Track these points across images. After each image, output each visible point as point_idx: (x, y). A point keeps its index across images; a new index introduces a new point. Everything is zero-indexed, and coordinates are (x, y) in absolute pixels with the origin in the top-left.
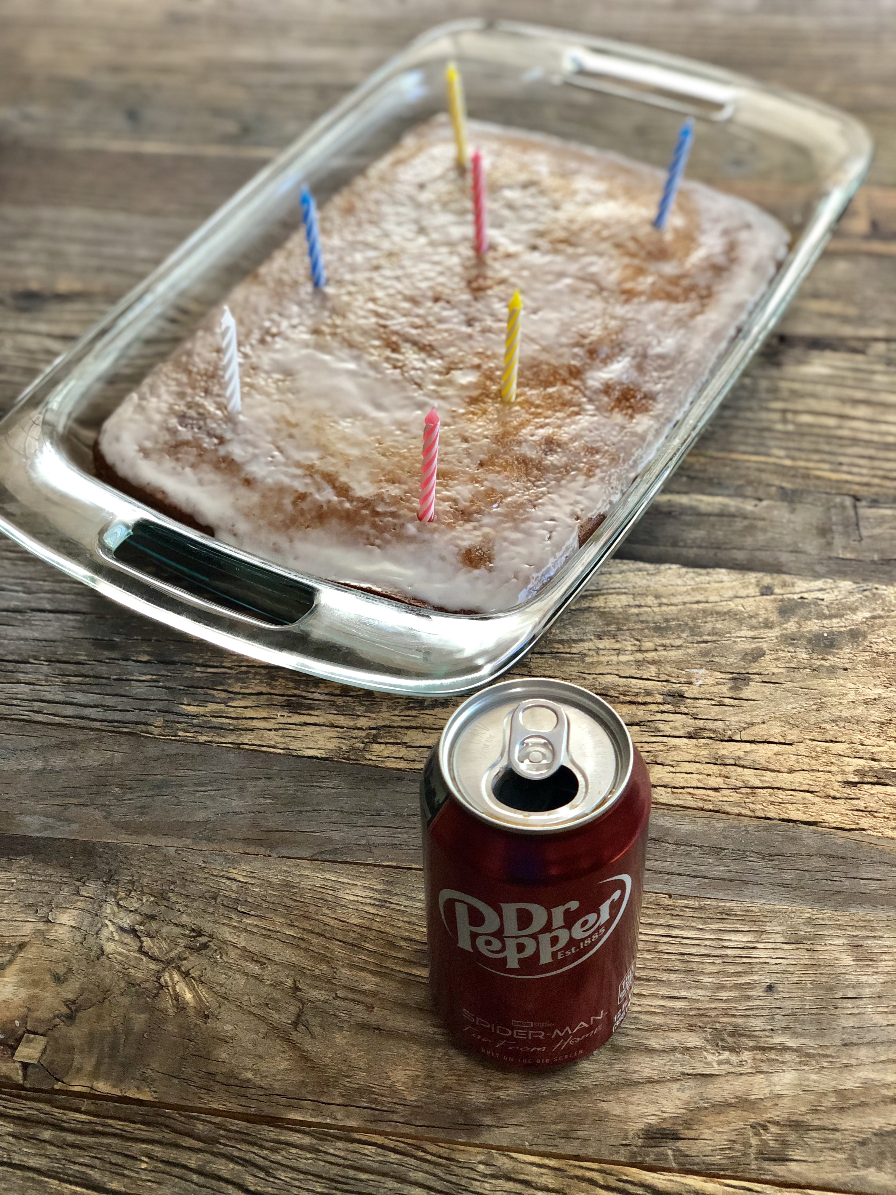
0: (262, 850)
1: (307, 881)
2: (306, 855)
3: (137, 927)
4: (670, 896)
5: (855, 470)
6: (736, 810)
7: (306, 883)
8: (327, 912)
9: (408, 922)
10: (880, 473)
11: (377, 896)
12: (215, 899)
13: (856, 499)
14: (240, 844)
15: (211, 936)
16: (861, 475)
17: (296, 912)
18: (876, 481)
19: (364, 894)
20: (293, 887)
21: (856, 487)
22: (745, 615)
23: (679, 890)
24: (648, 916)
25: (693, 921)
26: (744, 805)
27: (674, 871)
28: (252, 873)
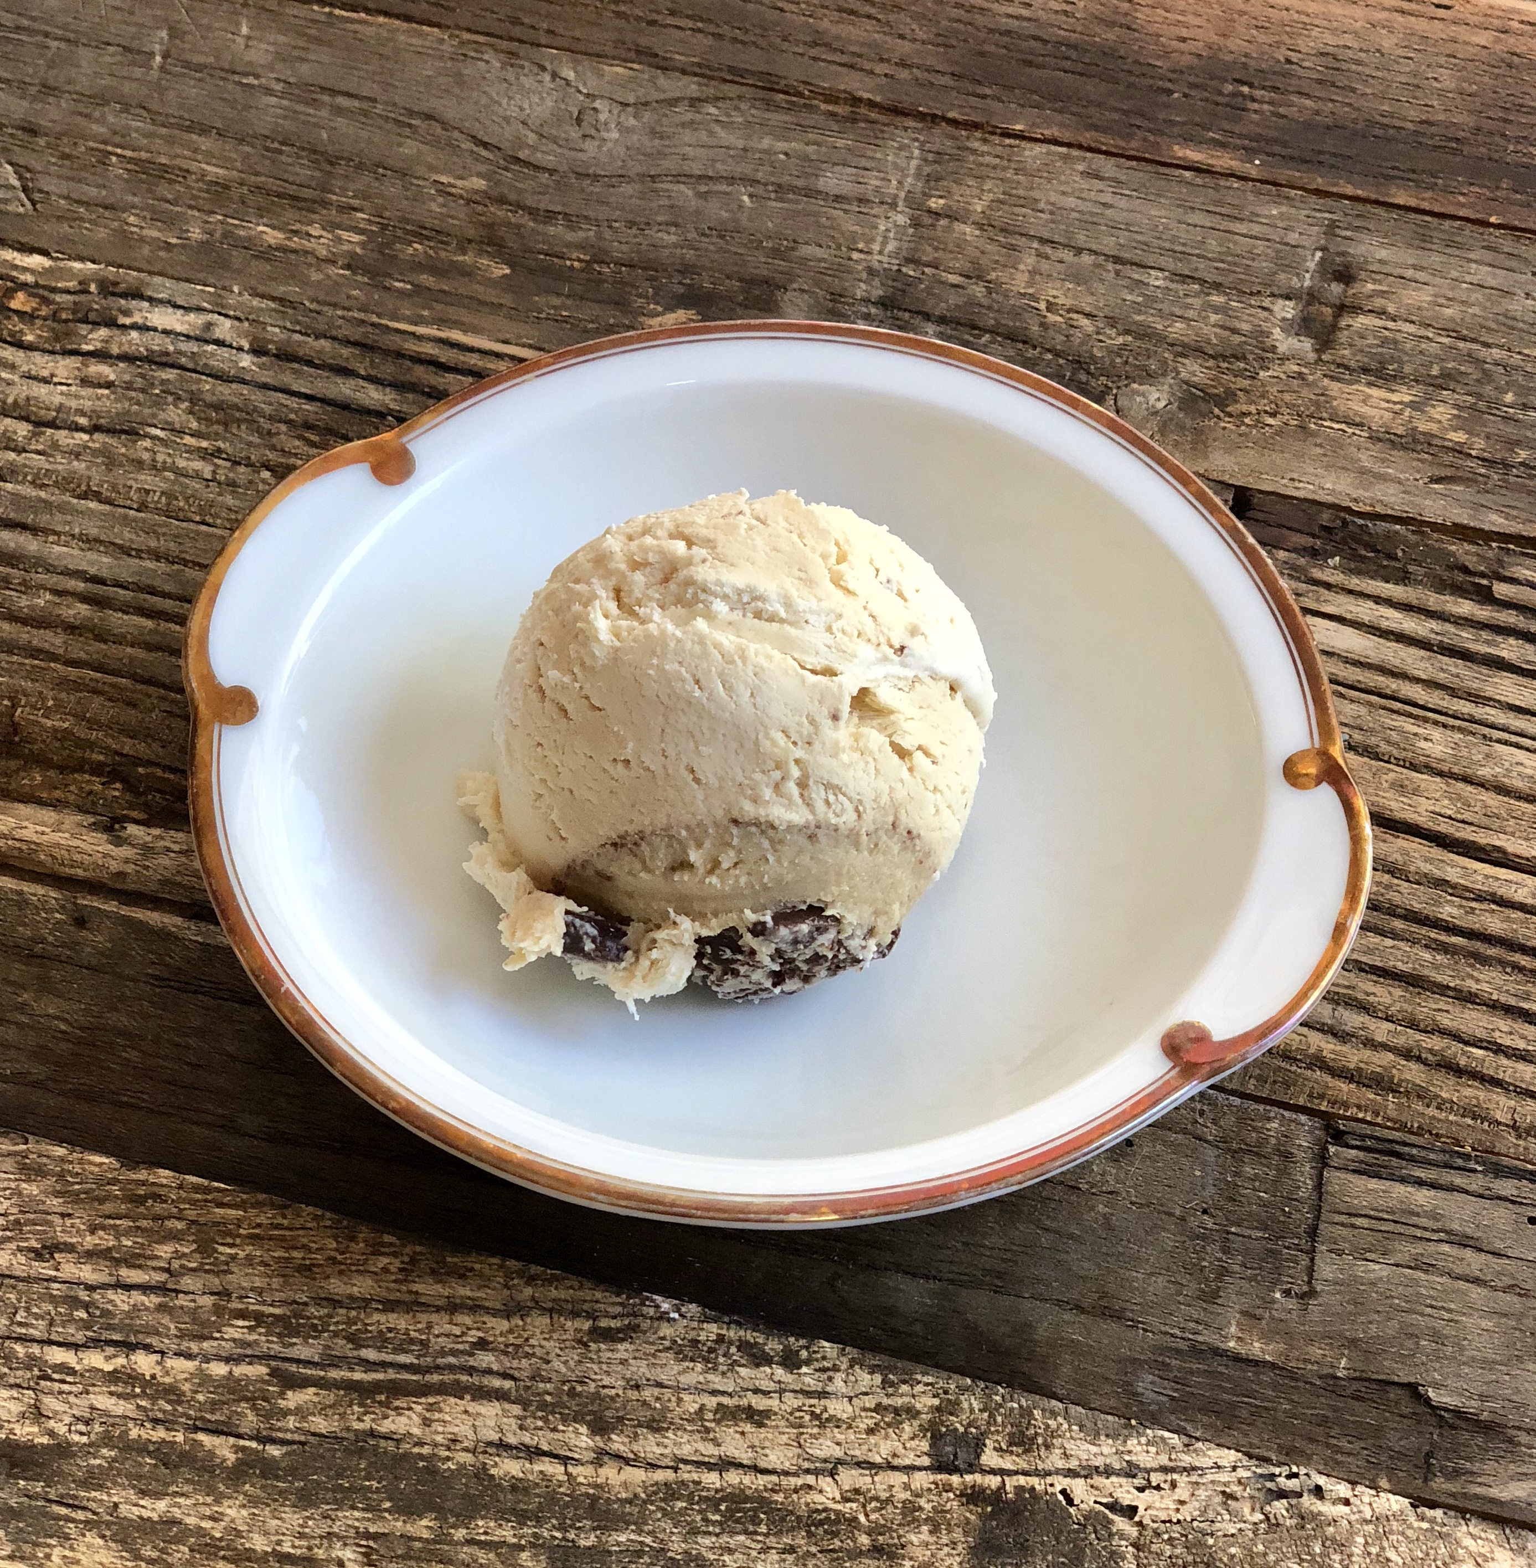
10: (1429, 1043)
13: (1331, 1130)
16: (1368, 1044)
22: (864, 1540)
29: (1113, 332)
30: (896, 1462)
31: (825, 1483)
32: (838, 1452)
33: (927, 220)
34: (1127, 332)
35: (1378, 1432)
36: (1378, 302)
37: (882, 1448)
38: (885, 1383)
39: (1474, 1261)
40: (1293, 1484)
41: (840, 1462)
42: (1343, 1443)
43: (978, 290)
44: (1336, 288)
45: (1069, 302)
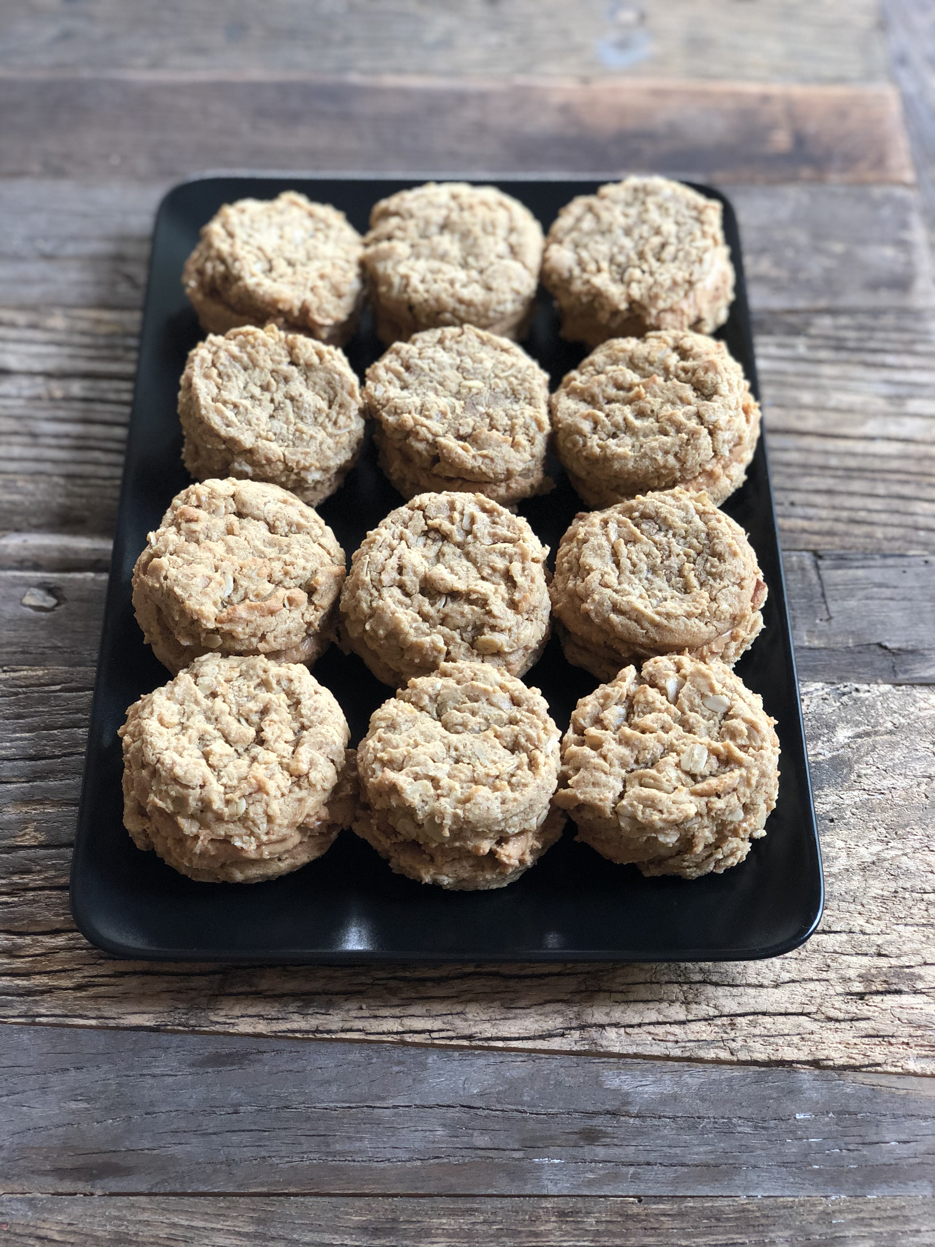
0: (81, 1186)
1: (148, 1231)
2: (143, 1188)
4: (639, 1199)
5: (811, 512)
6: (710, 1054)
7: (146, 1234)
10: (845, 514)
13: (817, 555)
14: (49, 1180)
16: (821, 519)
18: (840, 527)
21: (816, 538)
23: (650, 1188)
24: (614, 1235)
25: (673, 1235)
26: (721, 1044)
27: (642, 1159)
28: (69, 1224)
35: (871, 663)
39: (888, 592)
40: (846, 689)
42: (861, 670)
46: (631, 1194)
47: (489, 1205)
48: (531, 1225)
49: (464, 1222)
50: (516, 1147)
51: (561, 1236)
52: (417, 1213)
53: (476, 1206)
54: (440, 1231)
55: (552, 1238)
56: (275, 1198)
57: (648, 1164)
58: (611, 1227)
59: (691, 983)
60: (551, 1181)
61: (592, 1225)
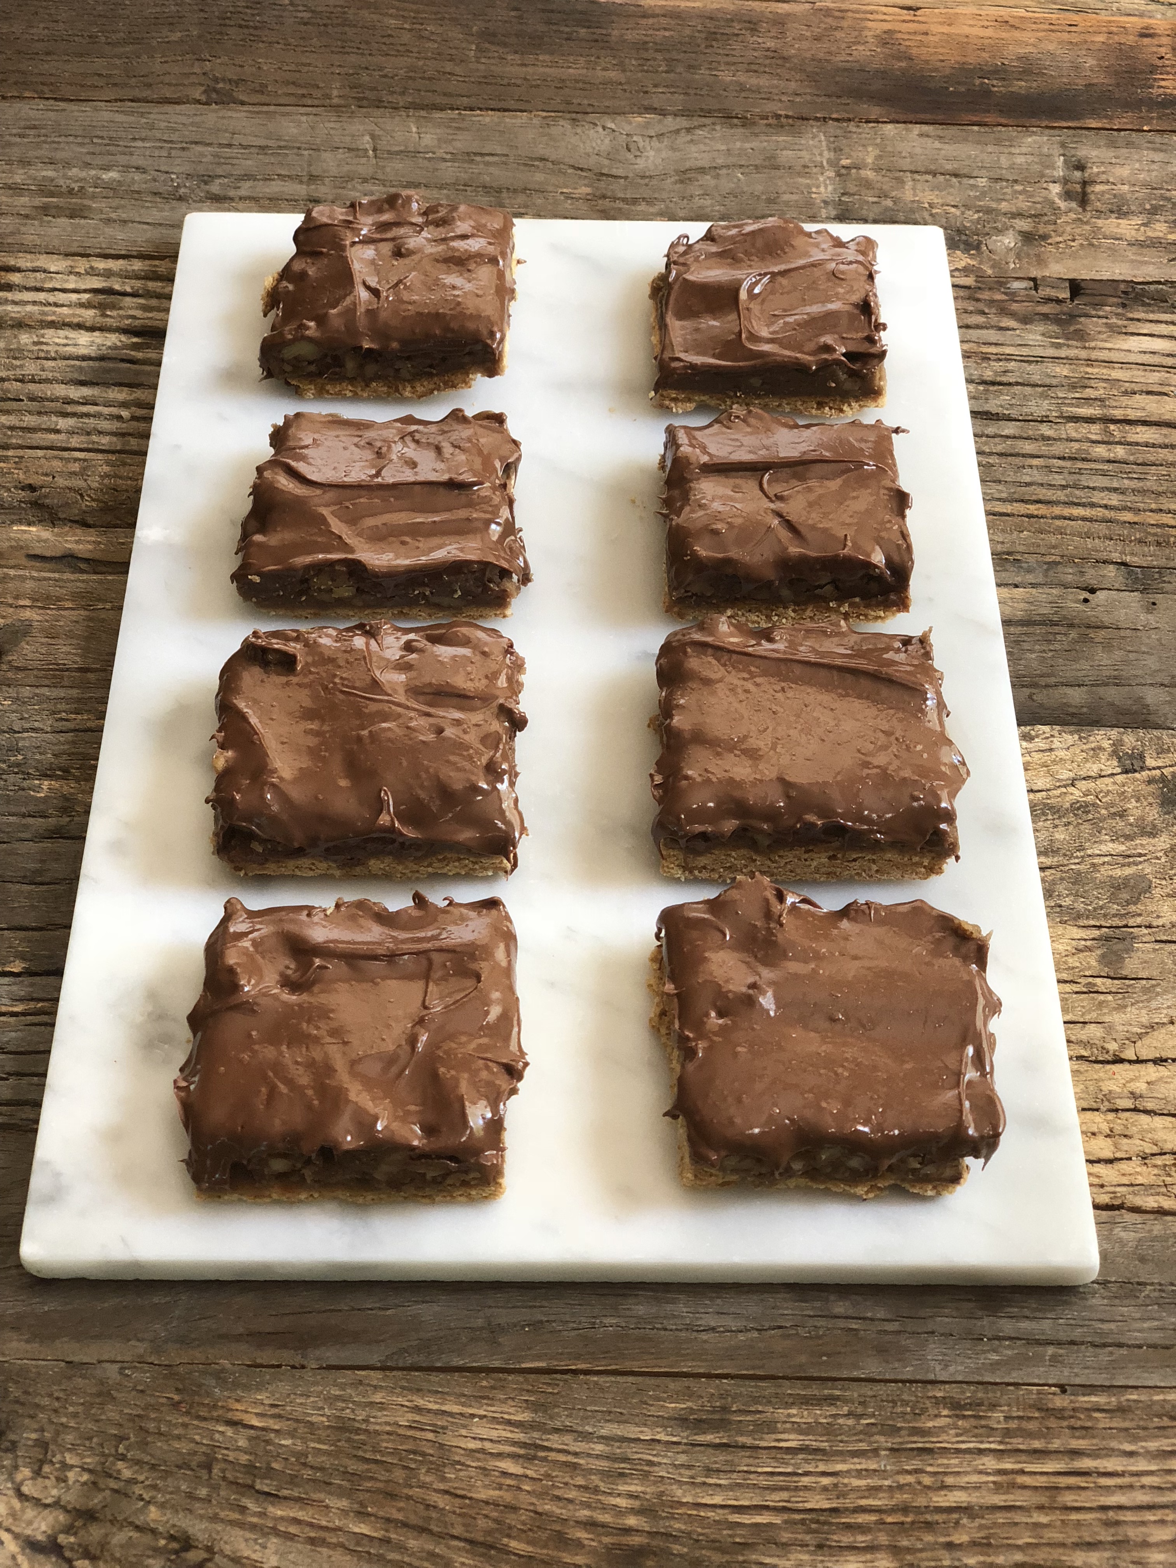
0: (287, 1356)
1: (382, 1417)
2: (375, 1359)
3: (62, 1539)
4: (1063, 1389)
6: (1151, 1202)
7: (380, 1421)
8: (428, 1479)
9: (586, 1488)
11: (520, 1436)
12: (208, 1466)
14: (244, 1347)
15: (209, 1549)
17: (369, 1484)
19: (494, 1434)
20: (358, 1431)
22: (1103, 812)
23: (1076, 1375)
24: (1030, 1435)
25: (1112, 1437)
26: (1164, 1190)
27: (1062, 1336)
28: (273, 1406)
29: (971, 213)
30: (1103, 773)
31: (1071, 789)
32: (1072, 775)
33: (843, 171)
34: (978, 211)
36: (1103, 177)
37: (1094, 768)
38: (1080, 738)
41: (1074, 780)
43: (889, 203)
44: (1078, 174)
45: (940, 201)
46: (1050, 1382)
47: (854, 1392)
48: (915, 1420)
49: (821, 1414)
50: (889, 1317)
51: (957, 1435)
52: (756, 1400)
53: (838, 1393)
54: (788, 1426)
55: (944, 1437)
56: (558, 1376)
57: (1073, 1343)
58: (1025, 1424)
59: (1116, 1110)
60: (940, 1362)
61: (999, 1422)
